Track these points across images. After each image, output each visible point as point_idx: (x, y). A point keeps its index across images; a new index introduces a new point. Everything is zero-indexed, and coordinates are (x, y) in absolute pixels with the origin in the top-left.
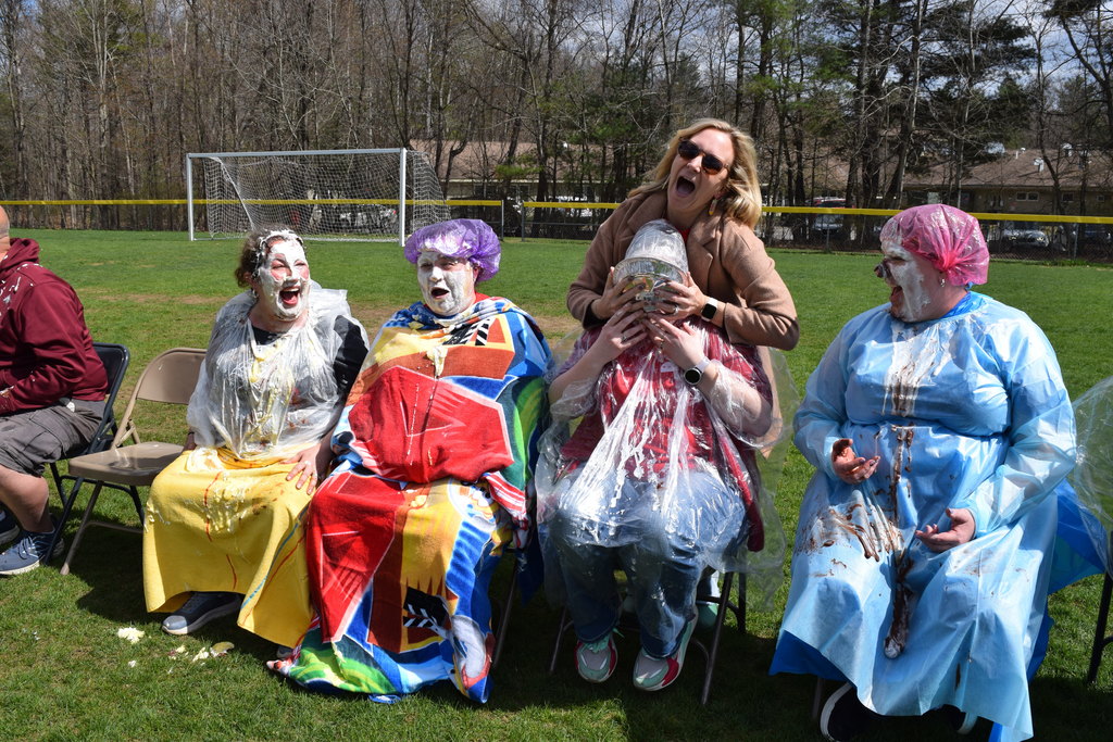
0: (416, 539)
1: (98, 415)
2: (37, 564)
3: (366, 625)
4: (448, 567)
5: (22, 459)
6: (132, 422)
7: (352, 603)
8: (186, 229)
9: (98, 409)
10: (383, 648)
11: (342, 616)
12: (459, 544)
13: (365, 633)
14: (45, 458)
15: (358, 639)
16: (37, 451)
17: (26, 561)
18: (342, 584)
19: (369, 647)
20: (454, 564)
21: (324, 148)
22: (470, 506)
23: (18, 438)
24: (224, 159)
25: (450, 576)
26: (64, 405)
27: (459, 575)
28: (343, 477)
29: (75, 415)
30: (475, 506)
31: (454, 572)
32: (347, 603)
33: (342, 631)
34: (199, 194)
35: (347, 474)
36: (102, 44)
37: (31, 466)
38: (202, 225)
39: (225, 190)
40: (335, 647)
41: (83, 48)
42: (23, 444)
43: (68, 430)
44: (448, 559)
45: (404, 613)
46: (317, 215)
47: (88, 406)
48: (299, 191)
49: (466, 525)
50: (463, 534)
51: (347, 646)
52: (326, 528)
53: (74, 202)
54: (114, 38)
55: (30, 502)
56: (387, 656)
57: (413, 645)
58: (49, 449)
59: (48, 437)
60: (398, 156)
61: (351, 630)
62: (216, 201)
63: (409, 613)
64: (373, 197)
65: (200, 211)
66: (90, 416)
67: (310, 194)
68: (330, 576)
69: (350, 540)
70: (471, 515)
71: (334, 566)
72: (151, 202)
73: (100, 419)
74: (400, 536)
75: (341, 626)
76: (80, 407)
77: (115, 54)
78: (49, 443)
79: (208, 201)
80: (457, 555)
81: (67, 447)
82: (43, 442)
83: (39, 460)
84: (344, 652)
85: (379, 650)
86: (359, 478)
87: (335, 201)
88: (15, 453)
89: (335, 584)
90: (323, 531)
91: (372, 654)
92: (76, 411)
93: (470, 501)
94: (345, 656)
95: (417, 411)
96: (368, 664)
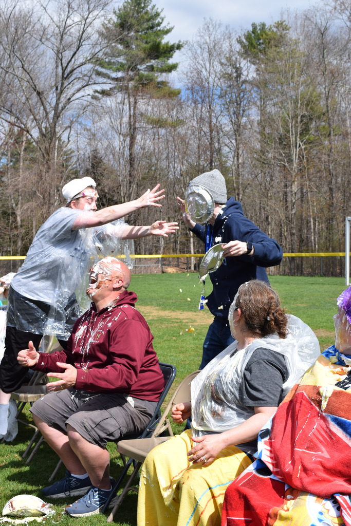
1: (149, 412)
2: (97, 511)
5: (93, 433)
6: (168, 420)
8: (343, 275)
9: (150, 407)
14: (108, 435)
16: (103, 429)
17: (89, 508)
22: (321, 513)
23: (92, 419)
28: (248, 474)
29: (134, 410)
30: (326, 514)
35: (252, 473)
36: (296, 137)
37: (98, 439)
41: (283, 141)
42: (94, 423)
43: (128, 420)
47: (144, 405)
52: (230, 512)
54: (305, 131)
55: (94, 463)
58: (111, 429)
59: (112, 422)
66: (144, 413)
70: (320, 520)
72: (322, 254)
73: (150, 415)
76: (138, 404)
77: (305, 144)
78: (112, 425)
81: (124, 430)
82: (107, 424)
86: (258, 477)
88: (89, 428)
90: (228, 515)
92: (136, 407)
93: (322, 510)
95: (303, 431)
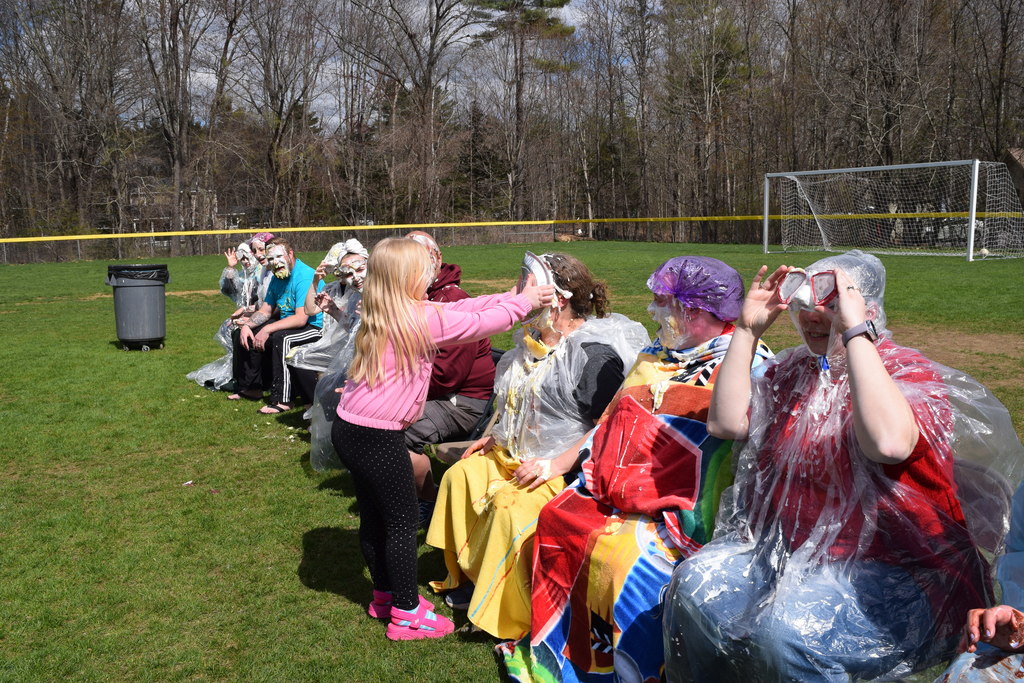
0: (598, 564)
3: (565, 638)
4: (617, 600)
7: (556, 614)
8: (761, 241)
9: (478, 405)
10: (573, 664)
11: (544, 624)
12: (630, 578)
13: (562, 644)
15: (554, 649)
18: (550, 594)
19: (561, 658)
20: (622, 597)
21: (906, 162)
22: (653, 544)
24: (800, 178)
25: (618, 607)
26: (448, 399)
27: (625, 610)
28: (567, 493)
29: (457, 409)
30: (657, 545)
31: (622, 606)
32: (552, 612)
33: (542, 637)
34: (774, 210)
35: (573, 492)
36: (710, 80)
38: (776, 240)
39: (797, 207)
40: (532, 650)
41: (695, 86)
43: (447, 421)
44: (618, 591)
45: (592, 636)
46: (899, 228)
47: (468, 402)
48: (881, 205)
49: (643, 561)
50: (637, 570)
51: (543, 652)
52: (543, 540)
53: (681, 218)
54: (721, 73)
56: (573, 672)
57: (599, 669)
58: (427, 433)
59: (428, 424)
60: (970, 168)
61: (550, 639)
62: (788, 217)
63: (595, 636)
64: (957, 210)
65: (775, 226)
67: (893, 209)
68: (539, 583)
69: (556, 553)
71: (545, 576)
73: (481, 414)
74: (589, 559)
75: (541, 632)
76: (461, 403)
77: (720, 88)
78: (427, 428)
79: (782, 217)
80: (627, 588)
81: (444, 433)
82: (421, 427)
83: (417, 440)
84: (539, 658)
85: (569, 664)
86: (579, 498)
87: (918, 214)
89: (543, 592)
90: (540, 542)
91: (561, 667)
92: (457, 405)
94: (538, 661)
95: (631, 443)
96: (554, 675)
